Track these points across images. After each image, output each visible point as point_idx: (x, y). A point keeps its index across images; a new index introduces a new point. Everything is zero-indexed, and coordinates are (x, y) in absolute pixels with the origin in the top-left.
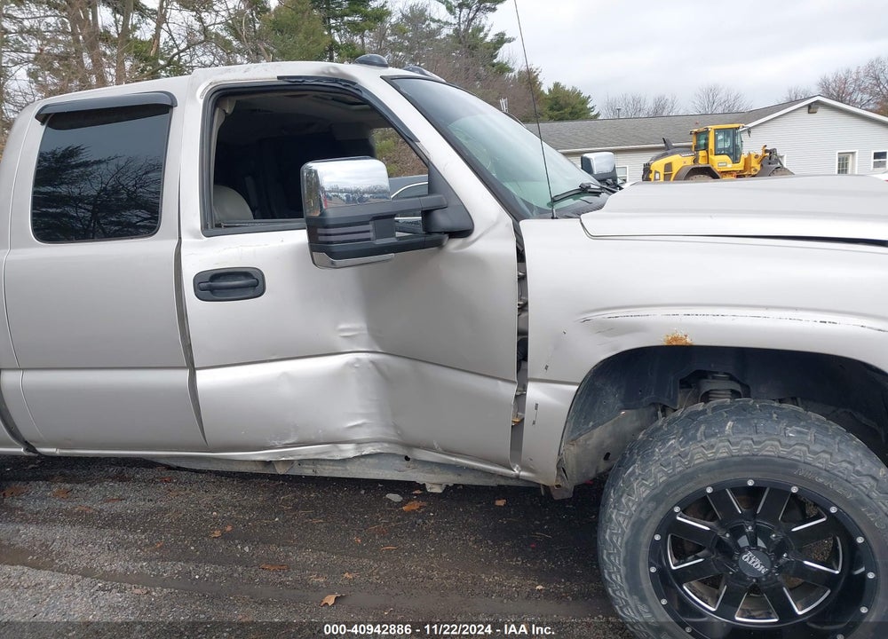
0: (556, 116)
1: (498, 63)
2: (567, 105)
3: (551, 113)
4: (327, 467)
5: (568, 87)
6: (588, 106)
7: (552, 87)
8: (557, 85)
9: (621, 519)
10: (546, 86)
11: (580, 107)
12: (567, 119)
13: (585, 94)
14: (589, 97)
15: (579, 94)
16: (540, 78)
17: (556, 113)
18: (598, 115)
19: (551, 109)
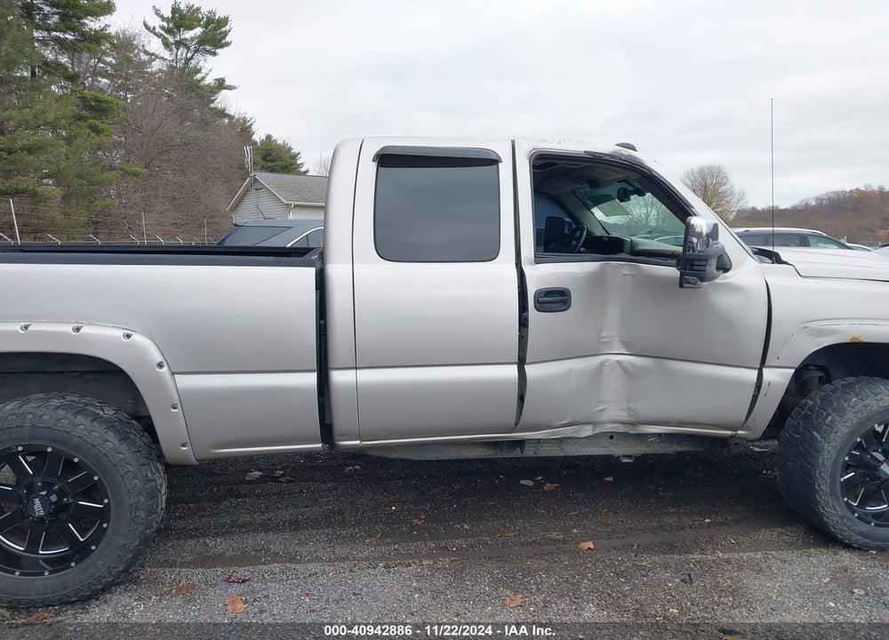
0: (268, 168)
1: (216, 109)
2: (280, 158)
3: (265, 164)
4: (546, 448)
5: (280, 142)
6: (299, 162)
7: (264, 137)
8: (269, 137)
9: (830, 449)
10: (258, 137)
11: (291, 161)
12: (278, 172)
13: (295, 150)
14: (299, 154)
15: (290, 149)
16: (254, 128)
17: (270, 164)
18: (307, 171)
19: (264, 159)
